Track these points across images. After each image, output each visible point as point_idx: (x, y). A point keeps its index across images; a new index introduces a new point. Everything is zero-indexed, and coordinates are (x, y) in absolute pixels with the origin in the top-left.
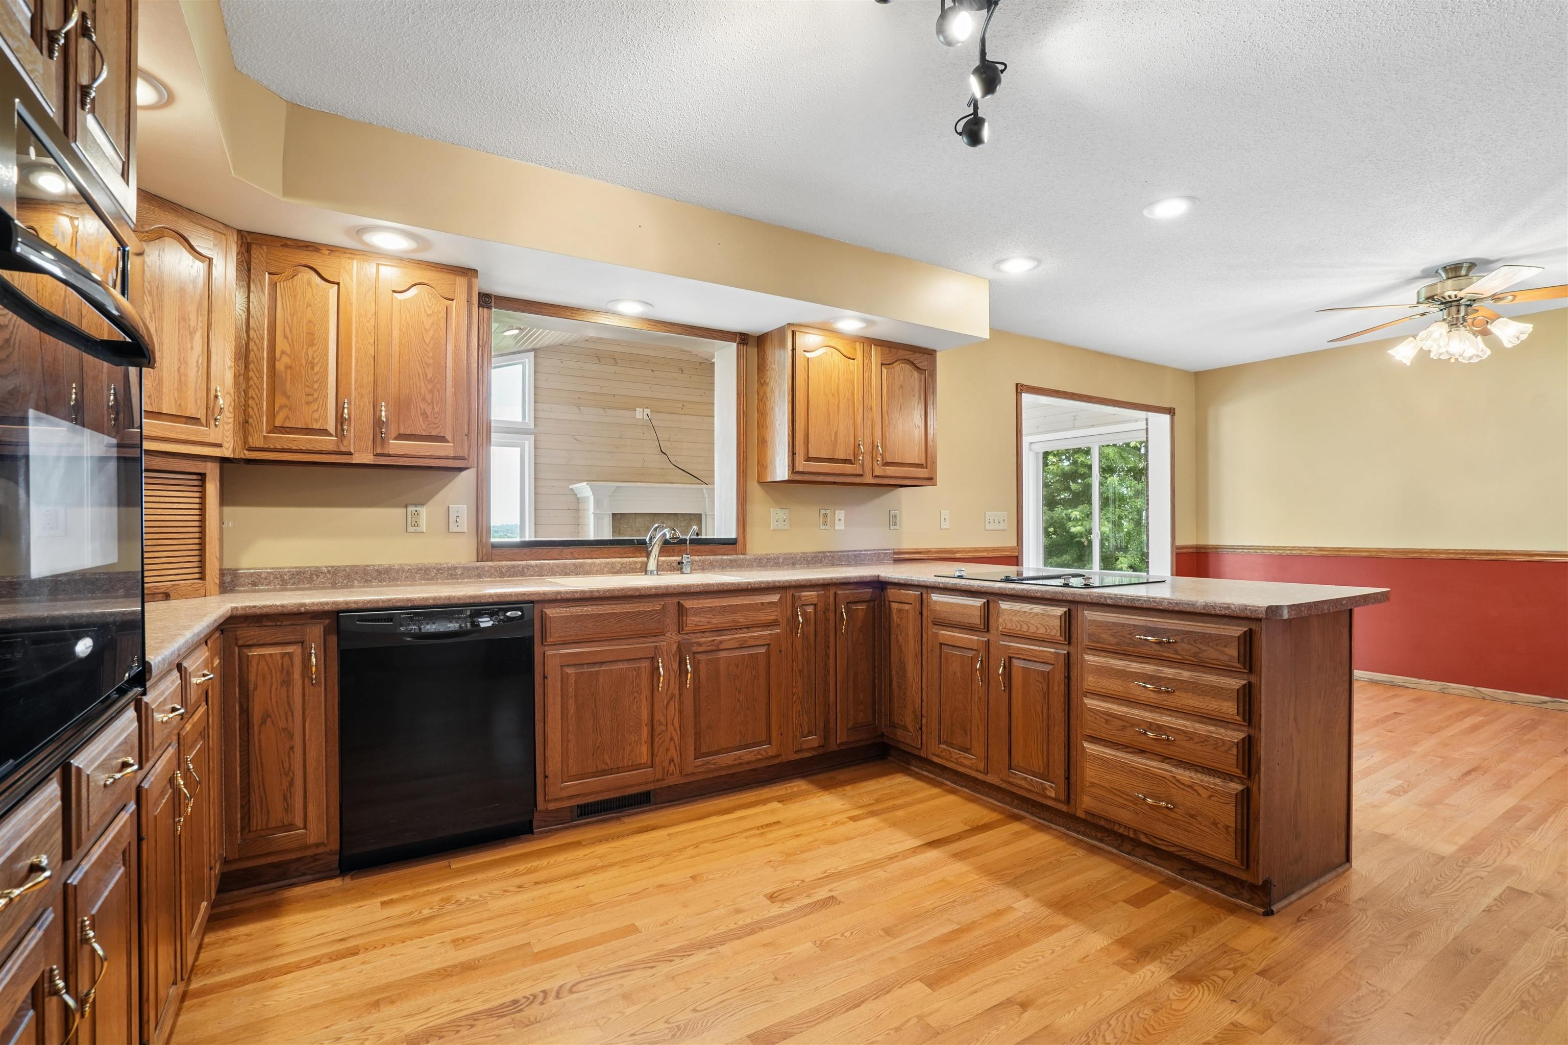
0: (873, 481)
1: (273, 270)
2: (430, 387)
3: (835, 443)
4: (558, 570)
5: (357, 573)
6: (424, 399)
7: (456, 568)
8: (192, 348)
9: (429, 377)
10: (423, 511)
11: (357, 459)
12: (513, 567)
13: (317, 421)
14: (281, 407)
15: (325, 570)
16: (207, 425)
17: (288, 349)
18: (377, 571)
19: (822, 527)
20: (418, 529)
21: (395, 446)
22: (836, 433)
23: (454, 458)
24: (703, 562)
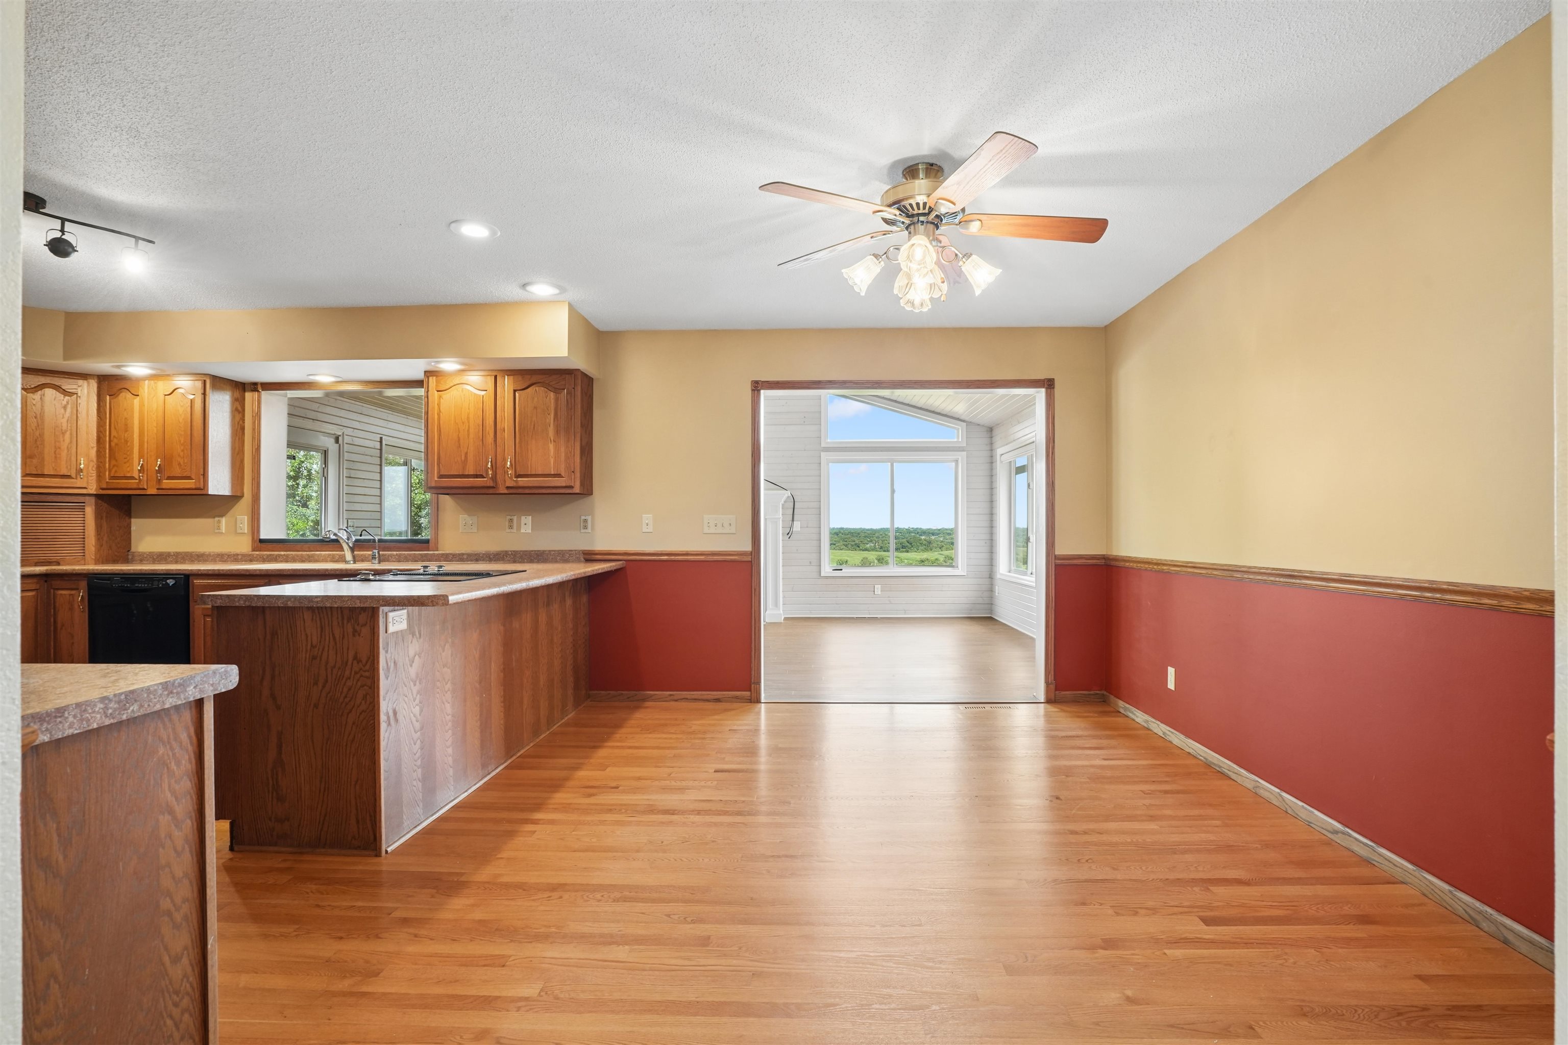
0: (506, 491)
1: (110, 393)
2: (182, 448)
3: (465, 462)
4: (298, 558)
5: (187, 556)
6: (179, 456)
7: (238, 555)
8: (64, 441)
9: (182, 442)
10: (224, 520)
11: (149, 492)
12: (271, 555)
13: (129, 472)
14: (114, 466)
15: (172, 554)
16: (76, 479)
17: (116, 435)
18: (197, 555)
19: (508, 530)
20: (220, 531)
21: (167, 483)
22: (466, 453)
23: (196, 489)
24: (400, 556)
